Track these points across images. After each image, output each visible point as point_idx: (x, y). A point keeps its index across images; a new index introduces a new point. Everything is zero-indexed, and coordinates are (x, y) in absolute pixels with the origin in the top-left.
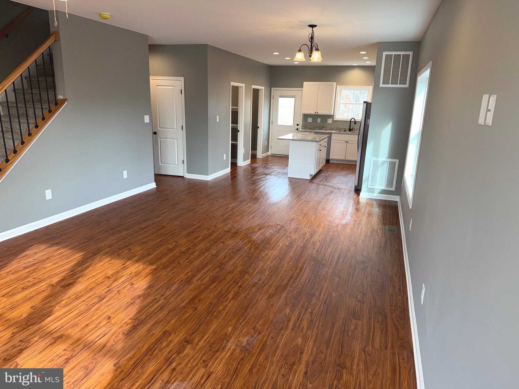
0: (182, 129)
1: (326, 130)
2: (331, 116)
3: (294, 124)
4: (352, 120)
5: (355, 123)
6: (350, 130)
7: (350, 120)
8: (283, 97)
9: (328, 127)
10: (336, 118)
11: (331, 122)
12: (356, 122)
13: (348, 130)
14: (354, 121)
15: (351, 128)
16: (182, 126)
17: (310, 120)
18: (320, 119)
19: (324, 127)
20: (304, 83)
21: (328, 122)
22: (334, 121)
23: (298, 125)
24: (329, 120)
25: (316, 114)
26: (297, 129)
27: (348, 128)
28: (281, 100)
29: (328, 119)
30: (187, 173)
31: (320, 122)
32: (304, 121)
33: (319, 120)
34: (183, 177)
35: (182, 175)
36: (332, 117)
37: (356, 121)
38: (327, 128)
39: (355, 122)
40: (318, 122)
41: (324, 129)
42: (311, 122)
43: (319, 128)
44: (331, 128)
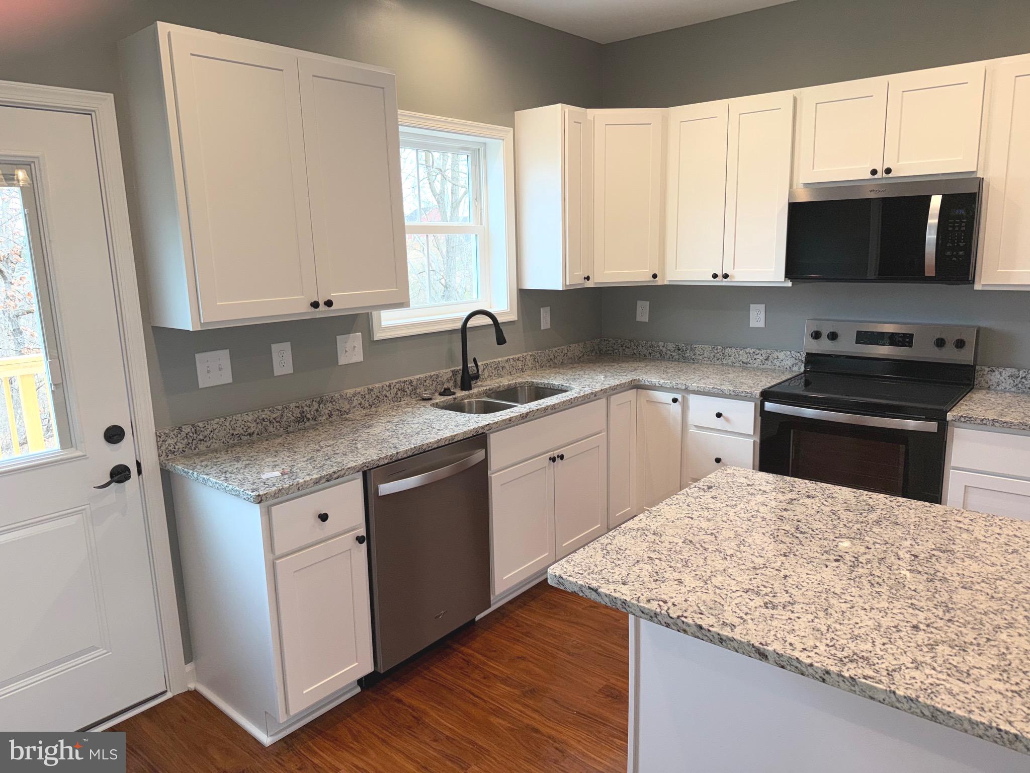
2: (356, 319)
3: (66, 439)
4: (470, 324)
5: (501, 340)
6: (467, 379)
7: (459, 325)
9: (350, 392)
10: (384, 324)
11: (358, 356)
14: (489, 321)
15: (470, 366)
17: (215, 373)
18: (287, 346)
21: (342, 361)
22: (373, 346)
23: (114, 435)
24: (350, 349)
25: (322, 311)
26: (120, 474)
27: (447, 372)
29: (339, 338)
31: (289, 369)
32: (170, 391)
33: (283, 363)
36: (362, 321)
37: (500, 320)
39: (493, 332)
40: (277, 372)
41: (330, 415)
42: (229, 380)
43: (297, 413)
44: (370, 391)
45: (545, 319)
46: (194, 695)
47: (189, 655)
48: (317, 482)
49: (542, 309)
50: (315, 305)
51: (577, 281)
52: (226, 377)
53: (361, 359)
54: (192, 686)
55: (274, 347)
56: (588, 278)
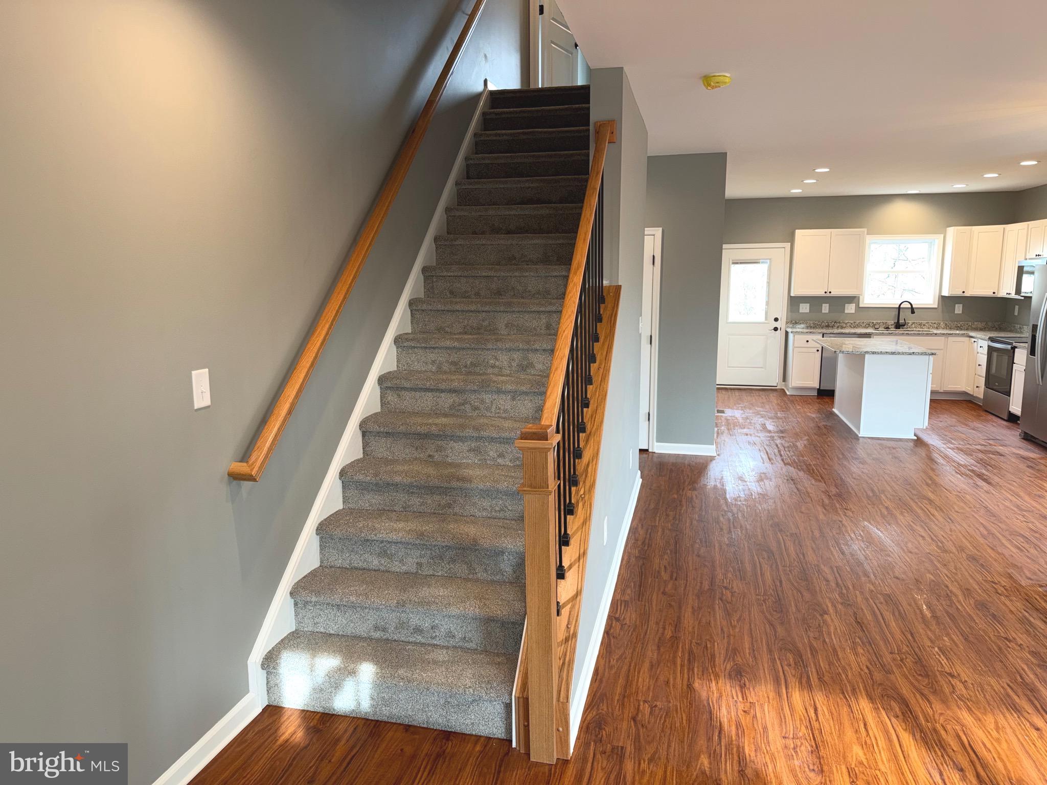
0: (651, 343)
1: (842, 328)
2: (853, 299)
3: (766, 319)
4: (902, 306)
5: (913, 312)
6: (898, 326)
7: (898, 306)
8: (741, 263)
9: (846, 322)
10: (865, 302)
12: (915, 310)
13: (893, 326)
14: (909, 306)
15: (901, 321)
16: (651, 336)
17: (805, 308)
18: (828, 305)
19: (839, 323)
20: (797, 232)
21: (846, 312)
22: (858, 308)
23: (776, 320)
24: (849, 308)
25: (828, 294)
26: (776, 329)
27: (891, 322)
28: (735, 269)
29: (846, 305)
30: (657, 442)
31: (827, 311)
32: (791, 311)
33: (825, 308)
34: (647, 450)
35: (646, 448)
36: (856, 300)
37: (914, 306)
38: (846, 324)
39: (913, 310)
40: (823, 312)
41: (838, 327)
42: (808, 312)
43: (827, 324)
44: (854, 322)
45: (959, 309)
46: (783, 390)
47: (785, 378)
48: (807, 332)
49: (956, 305)
50: (826, 292)
51: (958, 292)
52: (807, 311)
53: (854, 312)
54: (783, 388)
55: (824, 305)
56: (964, 292)
